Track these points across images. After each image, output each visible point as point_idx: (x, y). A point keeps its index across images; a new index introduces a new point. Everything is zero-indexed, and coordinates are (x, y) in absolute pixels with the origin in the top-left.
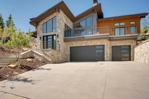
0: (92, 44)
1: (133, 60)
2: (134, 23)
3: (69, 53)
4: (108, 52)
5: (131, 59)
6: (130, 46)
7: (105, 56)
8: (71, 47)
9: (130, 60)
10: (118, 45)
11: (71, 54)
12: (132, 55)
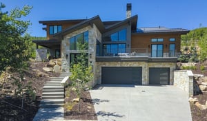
0: (128, 66)
1: (173, 85)
2: (173, 40)
3: (100, 74)
4: (145, 75)
5: (171, 83)
6: (169, 68)
7: (143, 80)
8: (102, 68)
9: (169, 84)
10: (156, 67)
11: (102, 75)
12: (171, 78)
